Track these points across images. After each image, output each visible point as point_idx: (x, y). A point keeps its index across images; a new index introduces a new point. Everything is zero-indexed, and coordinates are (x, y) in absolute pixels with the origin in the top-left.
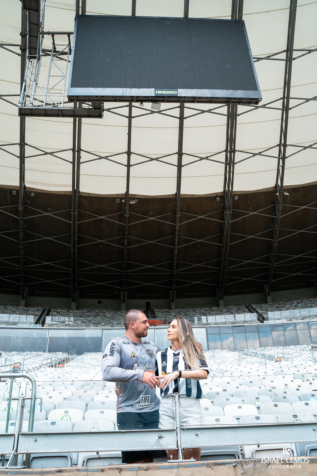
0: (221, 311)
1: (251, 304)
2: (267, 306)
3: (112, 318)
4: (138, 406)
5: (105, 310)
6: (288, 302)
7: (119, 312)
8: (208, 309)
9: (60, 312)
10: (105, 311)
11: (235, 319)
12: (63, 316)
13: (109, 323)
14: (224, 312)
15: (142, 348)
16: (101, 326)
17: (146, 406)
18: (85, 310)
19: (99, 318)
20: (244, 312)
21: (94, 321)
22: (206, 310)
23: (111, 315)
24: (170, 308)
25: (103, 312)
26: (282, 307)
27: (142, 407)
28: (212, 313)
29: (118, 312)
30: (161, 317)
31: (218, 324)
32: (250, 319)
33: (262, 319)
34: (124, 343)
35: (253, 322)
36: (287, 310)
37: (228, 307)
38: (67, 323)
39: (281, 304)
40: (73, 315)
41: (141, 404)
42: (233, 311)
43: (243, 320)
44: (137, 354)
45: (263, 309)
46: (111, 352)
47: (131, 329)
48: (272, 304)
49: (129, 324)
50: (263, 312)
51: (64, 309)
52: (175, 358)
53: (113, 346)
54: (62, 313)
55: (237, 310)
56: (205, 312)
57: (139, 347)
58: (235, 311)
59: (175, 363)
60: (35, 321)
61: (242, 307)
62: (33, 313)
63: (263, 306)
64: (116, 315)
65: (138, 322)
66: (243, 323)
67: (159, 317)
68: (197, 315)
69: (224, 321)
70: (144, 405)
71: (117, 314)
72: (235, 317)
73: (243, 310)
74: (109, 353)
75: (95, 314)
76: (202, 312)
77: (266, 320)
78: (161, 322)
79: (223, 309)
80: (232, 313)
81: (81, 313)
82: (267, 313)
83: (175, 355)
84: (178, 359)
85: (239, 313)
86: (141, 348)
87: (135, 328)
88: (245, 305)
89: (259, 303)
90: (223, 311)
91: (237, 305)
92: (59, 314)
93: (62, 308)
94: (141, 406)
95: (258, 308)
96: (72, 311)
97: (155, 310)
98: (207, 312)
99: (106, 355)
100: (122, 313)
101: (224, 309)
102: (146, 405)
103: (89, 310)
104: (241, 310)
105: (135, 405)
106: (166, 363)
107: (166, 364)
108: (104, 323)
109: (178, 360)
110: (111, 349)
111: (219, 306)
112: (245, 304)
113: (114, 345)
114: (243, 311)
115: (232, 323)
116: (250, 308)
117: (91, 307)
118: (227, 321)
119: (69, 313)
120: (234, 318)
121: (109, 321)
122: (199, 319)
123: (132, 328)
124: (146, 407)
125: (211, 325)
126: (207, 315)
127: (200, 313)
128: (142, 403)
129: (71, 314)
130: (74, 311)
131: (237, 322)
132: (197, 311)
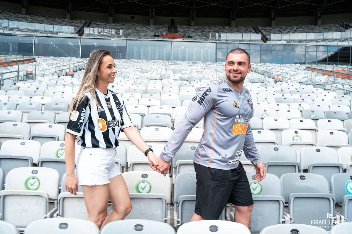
0: (232, 30)
1: (257, 26)
2: (270, 28)
3: (141, 31)
5: (137, 24)
6: (288, 27)
7: (148, 27)
8: (221, 28)
9: (99, 25)
10: (136, 25)
11: (242, 38)
12: (101, 28)
13: (137, 35)
14: (234, 31)
15: (244, 97)
16: (130, 37)
18: (120, 24)
19: (131, 30)
20: (251, 32)
21: (126, 33)
22: (219, 29)
23: (141, 28)
24: (190, 25)
25: (134, 26)
26: (283, 31)
28: (224, 32)
29: (147, 26)
30: (181, 32)
31: (227, 40)
32: (255, 38)
33: (265, 39)
35: (257, 41)
36: (287, 33)
37: (238, 27)
38: (102, 33)
39: (282, 28)
40: (109, 27)
42: (242, 31)
43: (249, 38)
45: (267, 31)
48: (275, 28)
50: (267, 33)
51: (102, 23)
54: (101, 25)
55: (245, 30)
56: (219, 30)
57: (241, 96)
58: (243, 31)
60: (76, 31)
61: (250, 28)
62: (76, 25)
63: (267, 28)
64: (145, 29)
66: (249, 41)
67: (179, 32)
68: (212, 32)
69: (233, 38)
71: (146, 28)
72: (242, 36)
73: (250, 31)
75: (128, 27)
76: (216, 30)
77: (268, 40)
78: (181, 36)
79: (234, 29)
80: (240, 32)
81: (117, 26)
82: (270, 35)
85: (246, 33)
88: (253, 27)
89: (264, 26)
90: (233, 30)
91: (245, 26)
93: (101, 22)
94: (235, 162)
95: (263, 30)
96: (109, 24)
97: (178, 26)
98: (220, 30)
100: (150, 27)
101: (235, 29)
103: (123, 24)
104: (249, 30)
105: (230, 161)
108: (133, 35)
111: (231, 26)
112: (252, 26)
114: (250, 32)
115: (240, 41)
116: (256, 29)
117: (124, 22)
118: (235, 38)
119: (106, 26)
120: (242, 37)
121: (138, 33)
122: (213, 35)
125: (221, 41)
126: (220, 32)
127: (214, 31)
128: (236, 159)
129: (107, 26)
130: (111, 24)
131: (244, 40)
132: (212, 29)
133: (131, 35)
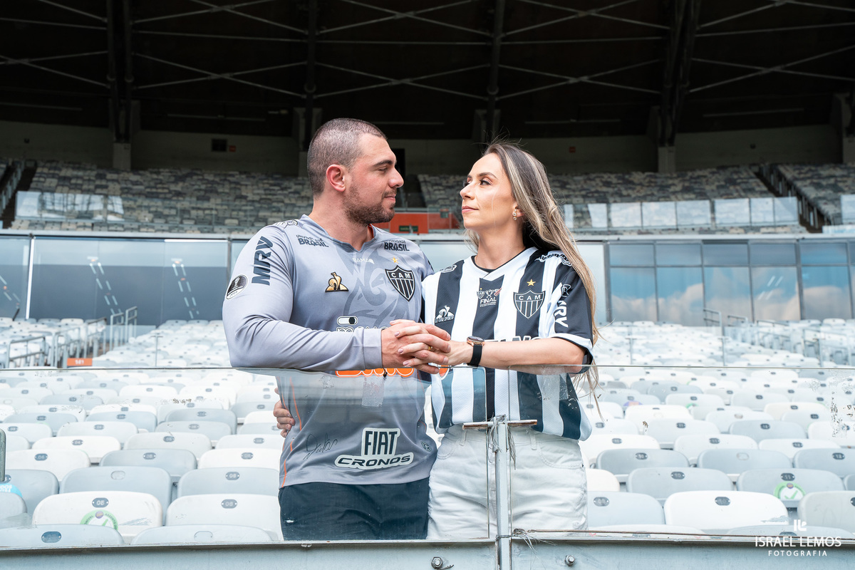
0: (663, 188)
1: (777, 164)
2: (838, 172)
3: (266, 203)
4: (354, 463)
5: (241, 173)
7: (292, 184)
8: (614, 181)
9: (70, 178)
10: (237, 177)
11: (714, 219)
12: (83, 192)
13: (252, 219)
14: (674, 193)
15: (371, 261)
16: (224, 229)
17: (382, 465)
18: (165, 174)
19: (219, 201)
20: (748, 192)
21: (200, 213)
22: (607, 184)
23: (261, 192)
25: (231, 182)
27: (365, 467)
28: (629, 196)
29: (286, 184)
30: (441, 202)
31: (648, 233)
32: (770, 219)
33: (814, 218)
34: (303, 241)
35: (779, 230)
37: (690, 174)
38: (99, 218)
40: (122, 189)
41: (363, 457)
42: (708, 188)
43: (744, 220)
44: (349, 283)
45: (824, 183)
46: (256, 270)
47: (333, 194)
49: (323, 174)
50: (821, 194)
51: (85, 169)
52: (486, 295)
53: (266, 251)
54: (80, 182)
55: (722, 187)
56: (605, 189)
57: (364, 258)
58: (714, 187)
59: (485, 313)
61: (744, 175)
63: (824, 173)
64: (280, 195)
65: (358, 166)
66: (742, 231)
67: (435, 202)
68: (575, 200)
69: (671, 223)
70: (376, 461)
71: (282, 189)
72: (713, 210)
73: (744, 186)
74: (250, 274)
75: (203, 187)
76: (593, 190)
77: (829, 224)
78: (443, 222)
79: (670, 182)
80: (702, 195)
82: (838, 199)
83: (484, 285)
84: (497, 298)
85: (729, 196)
86: (369, 265)
87: (348, 187)
88: (756, 169)
89: (809, 163)
90: (669, 186)
91: (723, 168)
92: (67, 184)
93: (77, 165)
94: (364, 464)
95: (803, 179)
96: (115, 176)
97: (421, 178)
98: (610, 190)
99: (242, 281)
100: (303, 184)
101: (676, 182)
102: (381, 461)
103: (179, 174)
104: (739, 184)
105: (342, 459)
106: (453, 311)
107: (450, 314)
108: (236, 222)
109: (494, 303)
110: (256, 260)
111: (655, 170)
112: (754, 165)
113: (269, 245)
114: (744, 190)
115: (702, 231)
116: (773, 179)
117: (186, 164)
118: (684, 222)
119: (104, 183)
120: (709, 215)
121: (255, 213)
122: (582, 212)
123: (337, 188)
124: (383, 469)
125: (621, 234)
126: (611, 200)
127: (583, 193)
128: (366, 453)
129: (111, 185)
130: (125, 175)
131: (720, 227)
132: (573, 187)
133: (227, 221)
